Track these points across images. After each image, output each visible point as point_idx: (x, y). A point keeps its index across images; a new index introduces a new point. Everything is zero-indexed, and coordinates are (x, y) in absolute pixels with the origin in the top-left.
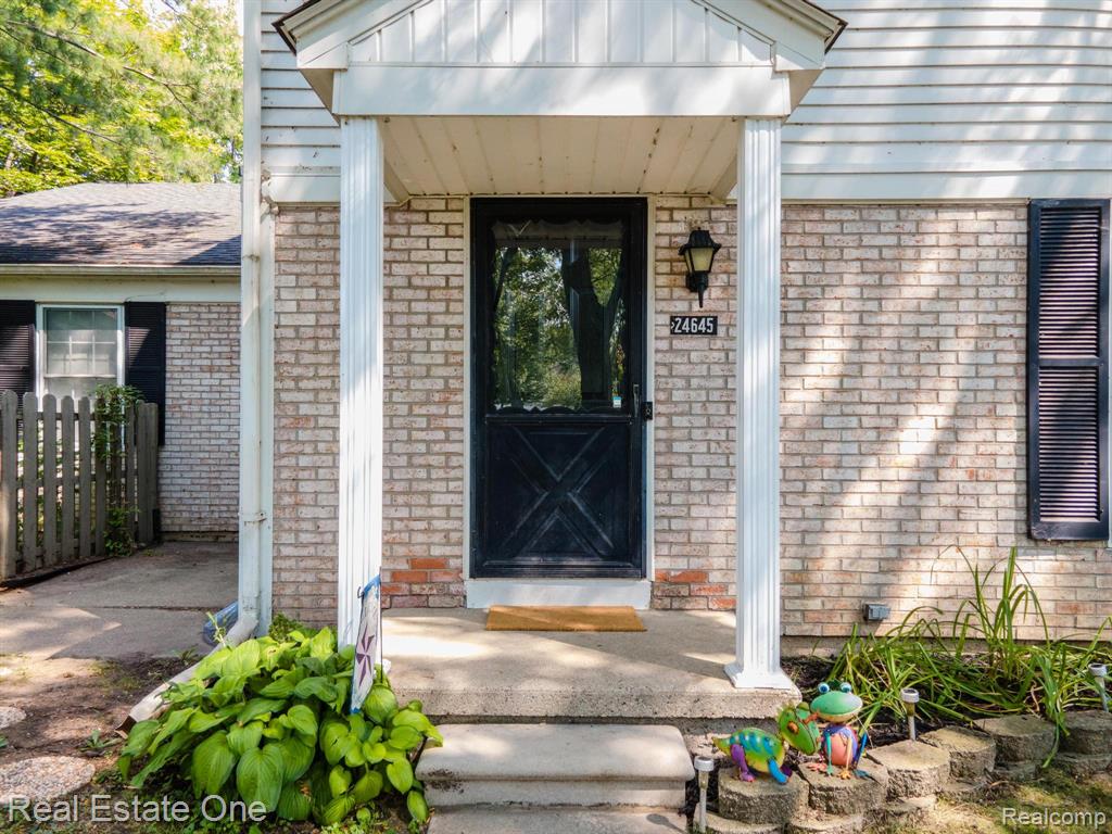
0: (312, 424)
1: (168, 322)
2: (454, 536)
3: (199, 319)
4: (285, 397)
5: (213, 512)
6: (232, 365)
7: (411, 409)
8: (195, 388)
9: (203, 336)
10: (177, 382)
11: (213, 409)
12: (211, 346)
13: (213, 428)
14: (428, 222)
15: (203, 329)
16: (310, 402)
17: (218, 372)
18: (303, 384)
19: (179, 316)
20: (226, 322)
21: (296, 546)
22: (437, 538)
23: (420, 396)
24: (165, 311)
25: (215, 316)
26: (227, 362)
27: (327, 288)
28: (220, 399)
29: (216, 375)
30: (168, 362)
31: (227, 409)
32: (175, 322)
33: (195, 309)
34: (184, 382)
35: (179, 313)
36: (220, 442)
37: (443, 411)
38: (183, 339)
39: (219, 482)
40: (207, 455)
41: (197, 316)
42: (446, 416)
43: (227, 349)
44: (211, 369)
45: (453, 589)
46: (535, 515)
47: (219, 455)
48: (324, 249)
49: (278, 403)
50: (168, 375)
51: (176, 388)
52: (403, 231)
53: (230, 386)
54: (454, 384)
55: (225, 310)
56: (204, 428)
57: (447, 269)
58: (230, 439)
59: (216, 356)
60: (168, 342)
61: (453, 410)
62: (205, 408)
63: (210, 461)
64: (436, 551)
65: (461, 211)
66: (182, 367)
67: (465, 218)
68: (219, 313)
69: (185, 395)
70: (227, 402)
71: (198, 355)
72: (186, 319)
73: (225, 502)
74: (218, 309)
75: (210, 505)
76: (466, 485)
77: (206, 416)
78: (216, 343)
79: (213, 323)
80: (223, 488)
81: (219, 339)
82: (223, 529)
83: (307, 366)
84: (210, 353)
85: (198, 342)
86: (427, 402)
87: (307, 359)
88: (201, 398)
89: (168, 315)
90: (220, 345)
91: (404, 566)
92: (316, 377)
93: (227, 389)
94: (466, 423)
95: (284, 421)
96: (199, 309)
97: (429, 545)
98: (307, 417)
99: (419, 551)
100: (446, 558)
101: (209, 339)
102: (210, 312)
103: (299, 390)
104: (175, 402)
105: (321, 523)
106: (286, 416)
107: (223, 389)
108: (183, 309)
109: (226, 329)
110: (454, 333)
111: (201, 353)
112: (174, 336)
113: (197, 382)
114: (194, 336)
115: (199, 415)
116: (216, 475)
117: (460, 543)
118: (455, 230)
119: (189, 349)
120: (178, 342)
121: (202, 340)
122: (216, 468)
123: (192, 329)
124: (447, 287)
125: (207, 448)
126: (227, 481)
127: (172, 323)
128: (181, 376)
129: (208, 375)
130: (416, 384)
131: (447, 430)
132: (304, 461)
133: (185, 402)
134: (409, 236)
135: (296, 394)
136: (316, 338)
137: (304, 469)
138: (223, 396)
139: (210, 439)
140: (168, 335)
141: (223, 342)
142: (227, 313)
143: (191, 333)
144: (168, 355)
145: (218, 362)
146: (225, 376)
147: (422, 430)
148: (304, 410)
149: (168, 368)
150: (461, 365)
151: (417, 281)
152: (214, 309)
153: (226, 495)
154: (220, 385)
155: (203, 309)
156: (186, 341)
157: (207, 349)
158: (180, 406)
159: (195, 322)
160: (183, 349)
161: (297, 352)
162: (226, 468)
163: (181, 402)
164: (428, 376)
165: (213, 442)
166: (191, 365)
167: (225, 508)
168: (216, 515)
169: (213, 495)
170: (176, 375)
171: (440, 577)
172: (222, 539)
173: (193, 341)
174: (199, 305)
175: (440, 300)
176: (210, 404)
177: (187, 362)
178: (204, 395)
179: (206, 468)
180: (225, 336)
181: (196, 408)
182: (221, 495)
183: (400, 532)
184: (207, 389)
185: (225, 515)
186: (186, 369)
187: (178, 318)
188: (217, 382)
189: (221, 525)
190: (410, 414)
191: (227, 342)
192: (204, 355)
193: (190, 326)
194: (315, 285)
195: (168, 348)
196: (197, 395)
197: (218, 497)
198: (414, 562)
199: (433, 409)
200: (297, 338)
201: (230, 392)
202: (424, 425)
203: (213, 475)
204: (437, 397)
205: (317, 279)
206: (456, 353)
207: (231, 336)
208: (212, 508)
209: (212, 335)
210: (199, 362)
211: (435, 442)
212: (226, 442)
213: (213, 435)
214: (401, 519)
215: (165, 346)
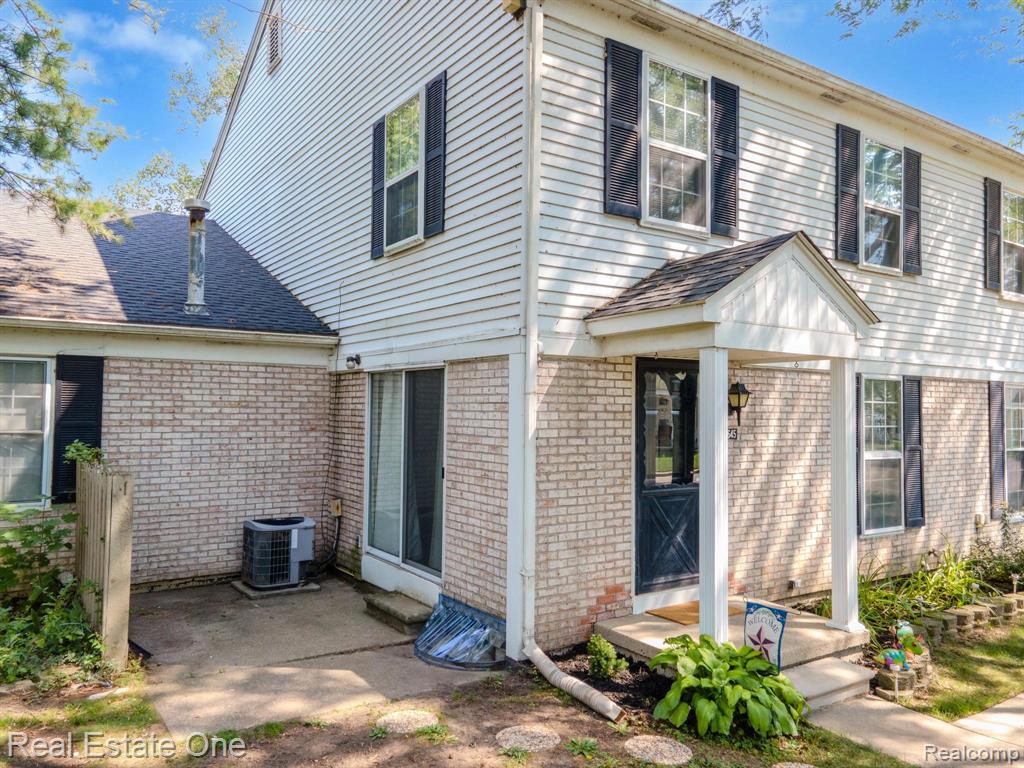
0: (555, 504)
1: (105, 376)
2: (627, 570)
3: (140, 374)
4: (542, 486)
5: (151, 563)
6: (175, 419)
7: (605, 490)
8: (133, 442)
9: (144, 391)
10: (115, 436)
11: (153, 462)
12: (153, 401)
13: (153, 481)
14: (615, 370)
15: (143, 384)
16: (555, 489)
17: (159, 426)
18: (551, 477)
19: (118, 370)
20: (169, 378)
21: (547, 589)
22: (619, 572)
23: (610, 482)
24: (103, 364)
25: (158, 372)
26: (170, 417)
27: (564, 412)
28: (161, 452)
29: (158, 429)
30: (104, 416)
31: (168, 461)
32: (113, 377)
33: (136, 364)
34: (122, 436)
35: (118, 368)
36: (160, 494)
37: (621, 490)
38: (122, 394)
39: (159, 533)
40: (145, 508)
41: (138, 371)
42: (623, 493)
43: (169, 404)
44: (152, 423)
45: (627, 603)
46: (662, 552)
47: (159, 507)
48: (562, 386)
49: (538, 491)
50: (104, 430)
51: (113, 443)
52: (603, 376)
53: (171, 439)
54: (627, 473)
55: (169, 366)
56: (142, 481)
57: (624, 400)
58: (170, 491)
59: (158, 410)
60: (105, 396)
61: (627, 490)
62: (144, 462)
63: (149, 514)
64: (619, 581)
65: (630, 364)
66: (121, 422)
67: (632, 368)
68: (161, 369)
69: (123, 449)
70: (169, 455)
71: (138, 409)
72: (126, 374)
73: (164, 552)
74: (161, 365)
75: (148, 557)
76: (633, 537)
77: (146, 469)
78: (159, 397)
79: (155, 378)
80: (163, 539)
81: (162, 394)
82: (161, 578)
83: (552, 464)
84: (152, 407)
85: (139, 397)
86: (614, 485)
87: (553, 460)
88: (141, 452)
89: (105, 369)
90: (162, 400)
91: (602, 593)
92: (558, 472)
93: (169, 442)
94: (633, 497)
95: (541, 504)
96: (141, 365)
97: (615, 577)
98: (553, 500)
99: (610, 582)
100: (623, 584)
101: (151, 394)
102: (152, 368)
103: (549, 481)
104: (111, 457)
105: (560, 571)
106: (542, 500)
107: (164, 442)
108: (123, 364)
109: (169, 385)
110: (627, 440)
111: (141, 407)
112: (112, 390)
113: (137, 436)
114: (134, 391)
115: (139, 469)
116: (157, 526)
117: (630, 574)
118: (628, 376)
119: (128, 404)
120: (117, 397)
121: (143, 395)
122: (156, 520)
123: (132, 384)
124: (623, 412)
125: (147, 501)
126: (167, 532)
127: (109, 377)
128: (119, 430)
129: (149, 429)
130: (609, 474)
131: (623, 502)
132: (552, 530)
133: (123, 456)
134: (605, 379)
135: (547, 484)
136: (558, 446)
137: (551, 535)
138: (165, 449)
139: (149, 491)
140: (105, 389)
141: (165, 397)
142: (171, 369)
143: (130, 388)
144: (105, 409)
145: (159, 417)
146: (167, 429)
147: (611, 503)
148: (552, 494)
149: (104, 423)
150: (630, 460)
151: (609, 408)
152: (156, 365)
153: (166, 545)
154: (161, 438)
155: (145, 365)
156: (125, 396)
157: (149, 404)
158: (117, 461)
159: (135, 378)
160: (122, 404)
161: (548, 456)
162: (165, 519)
163: (119, 456)
164: (614, 468)
165: (153, 494)
166: (131, 420)
167: (164, 558)
168: (155, 566)
169: (152, 546)
170: (113, 430)
171: (620, 597)
172: (157, 589)
173: (133, 396)
174: (140, 360)
175: (620, 420)
176: (150, 458)
177: (126, 417)
178: (144, 449)
179: (145, 521)
180: (168, 391)
181: (135, 462)
182: (160, 545)
183: (601, 571)
184: (147, 443)
185: (164, 565)
186: (125, 423)
187: (116, 373)
188: (158, 436)
189: (160, 575)
190: (605, 493)
191: (170, 397)
192: (144, 410)
193: (130, 381)
194: (557, 410)
195: (105, 403)
196: (137, 449)
197: (157, 548)
198: (607, 590)
199: (618, 490)
200: (548, 446)
201: (172, 445)
202: (612, 500)
203: (153, 527)
204: (618, 482)
205: (558, 406)
206: (627, 453)
207: (174, 391)
208: (150, 559)
209: (154, 390)
210: (139, 417)
211: (618, 510)
212: (166, 493)
213: (153, 488)
214: (600, 563)
215: (100, 400)
